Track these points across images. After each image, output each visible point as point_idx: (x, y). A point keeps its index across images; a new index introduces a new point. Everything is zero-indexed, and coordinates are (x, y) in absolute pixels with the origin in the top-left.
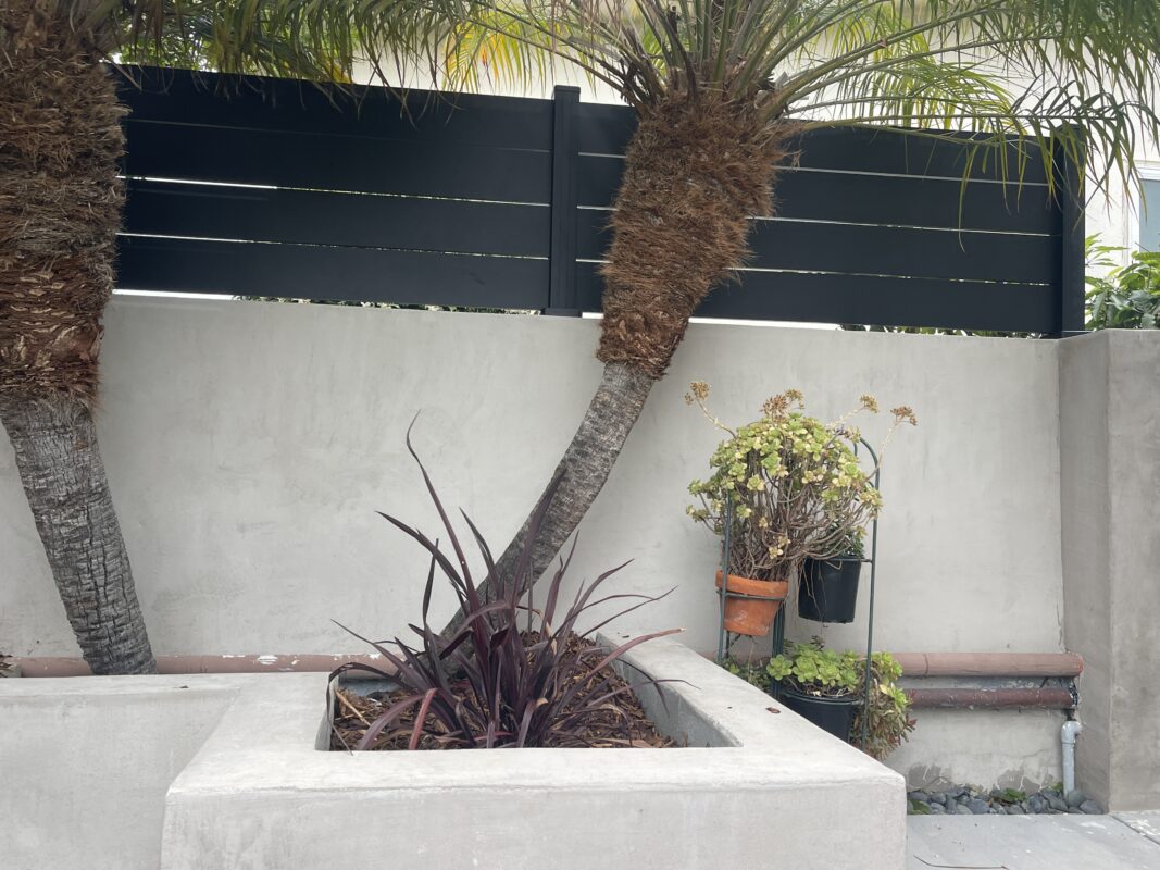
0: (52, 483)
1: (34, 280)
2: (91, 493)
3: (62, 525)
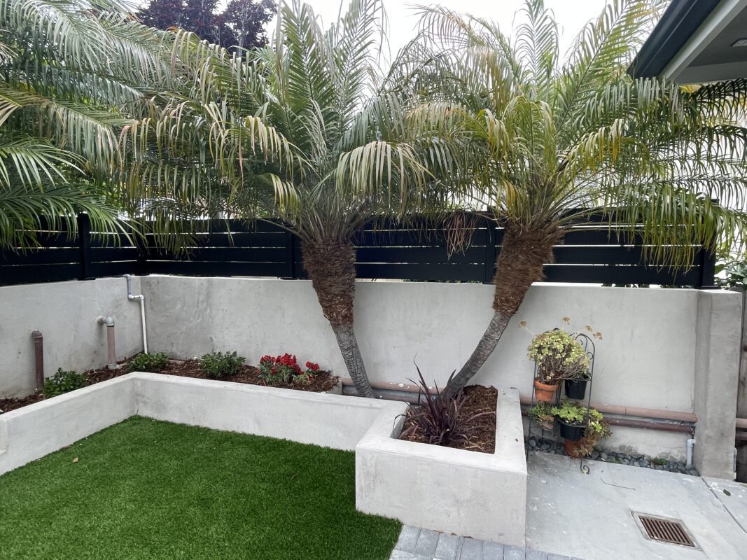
0: (344, 344)
1: (336, 299)
2: (353, 346)
3: (347, 355)
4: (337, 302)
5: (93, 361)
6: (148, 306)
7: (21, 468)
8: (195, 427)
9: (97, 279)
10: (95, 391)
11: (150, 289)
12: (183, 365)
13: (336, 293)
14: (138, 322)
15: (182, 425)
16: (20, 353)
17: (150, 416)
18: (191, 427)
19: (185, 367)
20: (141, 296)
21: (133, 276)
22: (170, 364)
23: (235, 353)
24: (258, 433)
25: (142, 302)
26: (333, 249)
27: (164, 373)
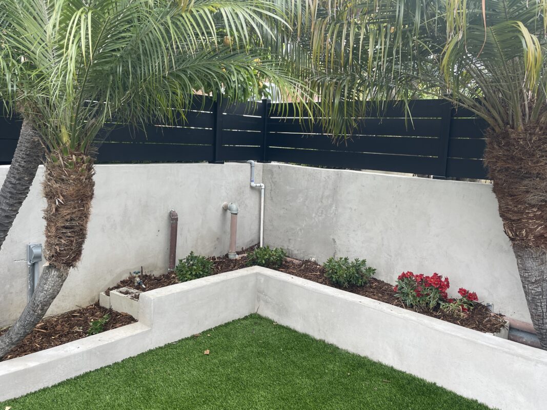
0: (530, 275)
1: (530, 211)
2: (544, 280)
3: (532, 290)
4: (531, 215)
5: (215, 248)
6: (268, 195)
7: (161, 348)
8: (320, 340)
9: (225, 163)
10: (223, 281)
11: (271, 179)
12: (300, 266)
13: (533, 202)
14: (257, 213)
15: (305, 336)
16: (159, 231)
17: (270, 317)
18: (317, 341)
19: (302, 268)
20: (262, 184)
21: (256, 163)
22: (286, 262)
23: (364, 261)
24: (398, 366)
25: (263, 190)
26: (540, 140)
27: (281, 271)
